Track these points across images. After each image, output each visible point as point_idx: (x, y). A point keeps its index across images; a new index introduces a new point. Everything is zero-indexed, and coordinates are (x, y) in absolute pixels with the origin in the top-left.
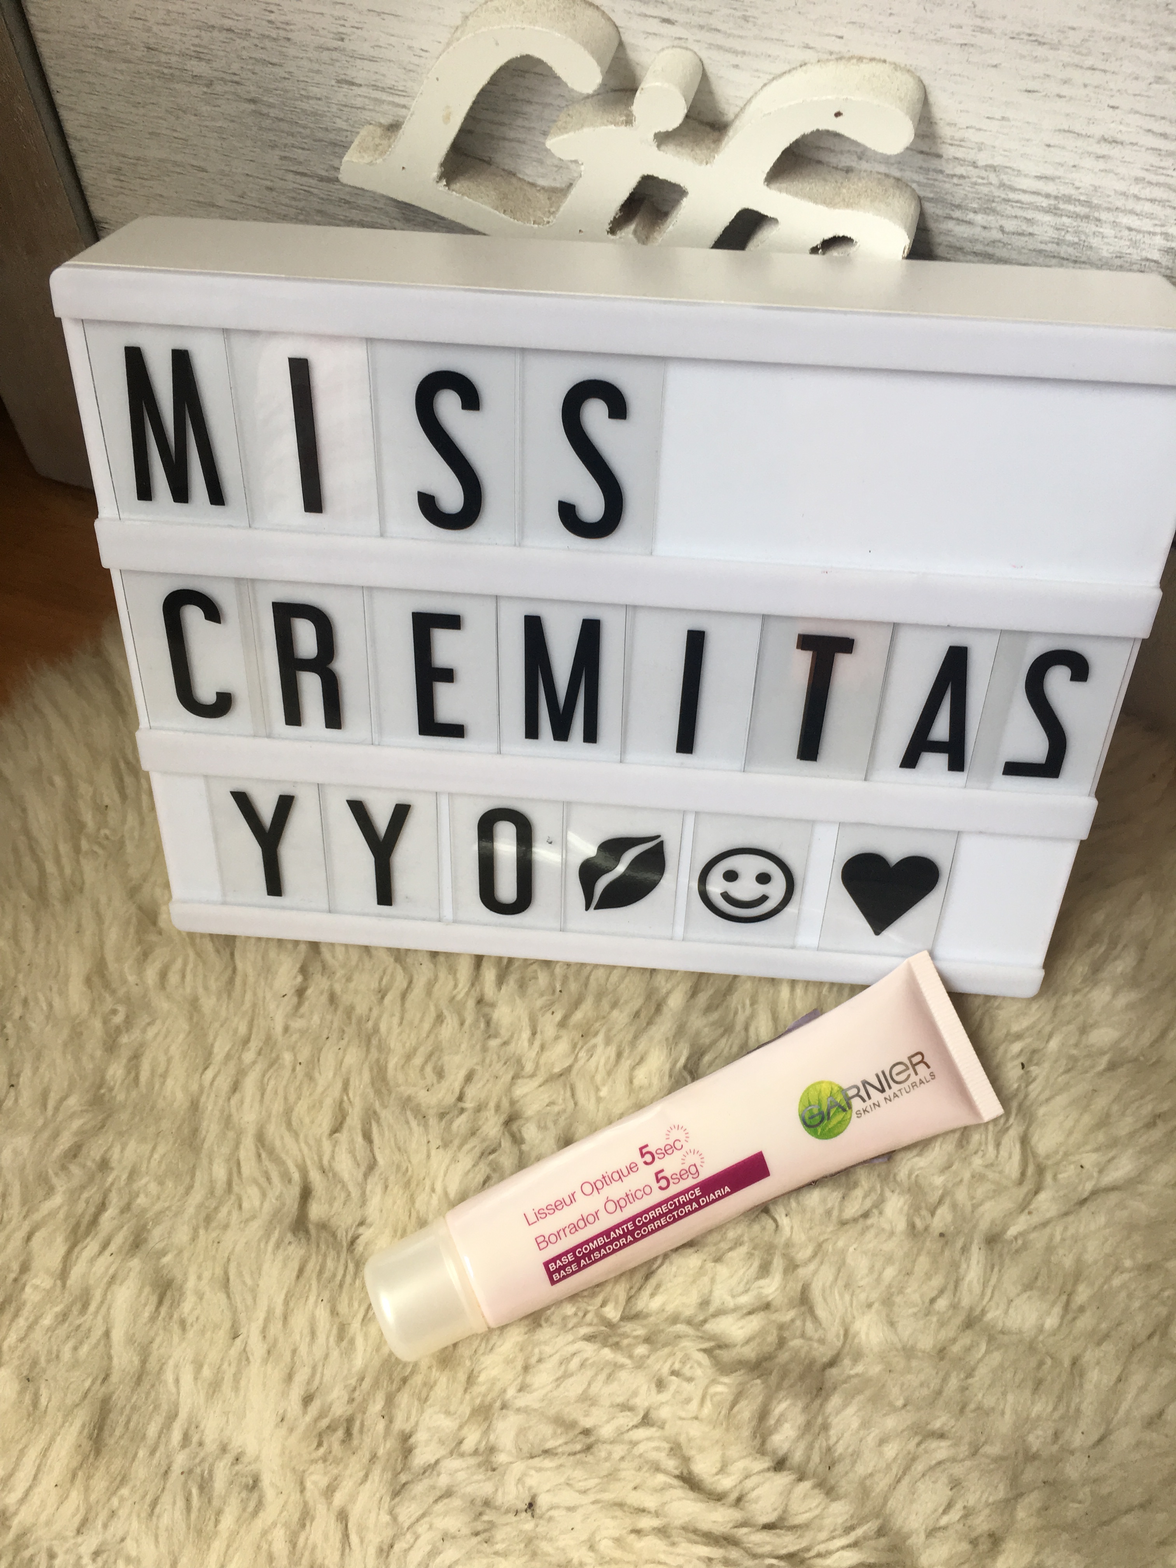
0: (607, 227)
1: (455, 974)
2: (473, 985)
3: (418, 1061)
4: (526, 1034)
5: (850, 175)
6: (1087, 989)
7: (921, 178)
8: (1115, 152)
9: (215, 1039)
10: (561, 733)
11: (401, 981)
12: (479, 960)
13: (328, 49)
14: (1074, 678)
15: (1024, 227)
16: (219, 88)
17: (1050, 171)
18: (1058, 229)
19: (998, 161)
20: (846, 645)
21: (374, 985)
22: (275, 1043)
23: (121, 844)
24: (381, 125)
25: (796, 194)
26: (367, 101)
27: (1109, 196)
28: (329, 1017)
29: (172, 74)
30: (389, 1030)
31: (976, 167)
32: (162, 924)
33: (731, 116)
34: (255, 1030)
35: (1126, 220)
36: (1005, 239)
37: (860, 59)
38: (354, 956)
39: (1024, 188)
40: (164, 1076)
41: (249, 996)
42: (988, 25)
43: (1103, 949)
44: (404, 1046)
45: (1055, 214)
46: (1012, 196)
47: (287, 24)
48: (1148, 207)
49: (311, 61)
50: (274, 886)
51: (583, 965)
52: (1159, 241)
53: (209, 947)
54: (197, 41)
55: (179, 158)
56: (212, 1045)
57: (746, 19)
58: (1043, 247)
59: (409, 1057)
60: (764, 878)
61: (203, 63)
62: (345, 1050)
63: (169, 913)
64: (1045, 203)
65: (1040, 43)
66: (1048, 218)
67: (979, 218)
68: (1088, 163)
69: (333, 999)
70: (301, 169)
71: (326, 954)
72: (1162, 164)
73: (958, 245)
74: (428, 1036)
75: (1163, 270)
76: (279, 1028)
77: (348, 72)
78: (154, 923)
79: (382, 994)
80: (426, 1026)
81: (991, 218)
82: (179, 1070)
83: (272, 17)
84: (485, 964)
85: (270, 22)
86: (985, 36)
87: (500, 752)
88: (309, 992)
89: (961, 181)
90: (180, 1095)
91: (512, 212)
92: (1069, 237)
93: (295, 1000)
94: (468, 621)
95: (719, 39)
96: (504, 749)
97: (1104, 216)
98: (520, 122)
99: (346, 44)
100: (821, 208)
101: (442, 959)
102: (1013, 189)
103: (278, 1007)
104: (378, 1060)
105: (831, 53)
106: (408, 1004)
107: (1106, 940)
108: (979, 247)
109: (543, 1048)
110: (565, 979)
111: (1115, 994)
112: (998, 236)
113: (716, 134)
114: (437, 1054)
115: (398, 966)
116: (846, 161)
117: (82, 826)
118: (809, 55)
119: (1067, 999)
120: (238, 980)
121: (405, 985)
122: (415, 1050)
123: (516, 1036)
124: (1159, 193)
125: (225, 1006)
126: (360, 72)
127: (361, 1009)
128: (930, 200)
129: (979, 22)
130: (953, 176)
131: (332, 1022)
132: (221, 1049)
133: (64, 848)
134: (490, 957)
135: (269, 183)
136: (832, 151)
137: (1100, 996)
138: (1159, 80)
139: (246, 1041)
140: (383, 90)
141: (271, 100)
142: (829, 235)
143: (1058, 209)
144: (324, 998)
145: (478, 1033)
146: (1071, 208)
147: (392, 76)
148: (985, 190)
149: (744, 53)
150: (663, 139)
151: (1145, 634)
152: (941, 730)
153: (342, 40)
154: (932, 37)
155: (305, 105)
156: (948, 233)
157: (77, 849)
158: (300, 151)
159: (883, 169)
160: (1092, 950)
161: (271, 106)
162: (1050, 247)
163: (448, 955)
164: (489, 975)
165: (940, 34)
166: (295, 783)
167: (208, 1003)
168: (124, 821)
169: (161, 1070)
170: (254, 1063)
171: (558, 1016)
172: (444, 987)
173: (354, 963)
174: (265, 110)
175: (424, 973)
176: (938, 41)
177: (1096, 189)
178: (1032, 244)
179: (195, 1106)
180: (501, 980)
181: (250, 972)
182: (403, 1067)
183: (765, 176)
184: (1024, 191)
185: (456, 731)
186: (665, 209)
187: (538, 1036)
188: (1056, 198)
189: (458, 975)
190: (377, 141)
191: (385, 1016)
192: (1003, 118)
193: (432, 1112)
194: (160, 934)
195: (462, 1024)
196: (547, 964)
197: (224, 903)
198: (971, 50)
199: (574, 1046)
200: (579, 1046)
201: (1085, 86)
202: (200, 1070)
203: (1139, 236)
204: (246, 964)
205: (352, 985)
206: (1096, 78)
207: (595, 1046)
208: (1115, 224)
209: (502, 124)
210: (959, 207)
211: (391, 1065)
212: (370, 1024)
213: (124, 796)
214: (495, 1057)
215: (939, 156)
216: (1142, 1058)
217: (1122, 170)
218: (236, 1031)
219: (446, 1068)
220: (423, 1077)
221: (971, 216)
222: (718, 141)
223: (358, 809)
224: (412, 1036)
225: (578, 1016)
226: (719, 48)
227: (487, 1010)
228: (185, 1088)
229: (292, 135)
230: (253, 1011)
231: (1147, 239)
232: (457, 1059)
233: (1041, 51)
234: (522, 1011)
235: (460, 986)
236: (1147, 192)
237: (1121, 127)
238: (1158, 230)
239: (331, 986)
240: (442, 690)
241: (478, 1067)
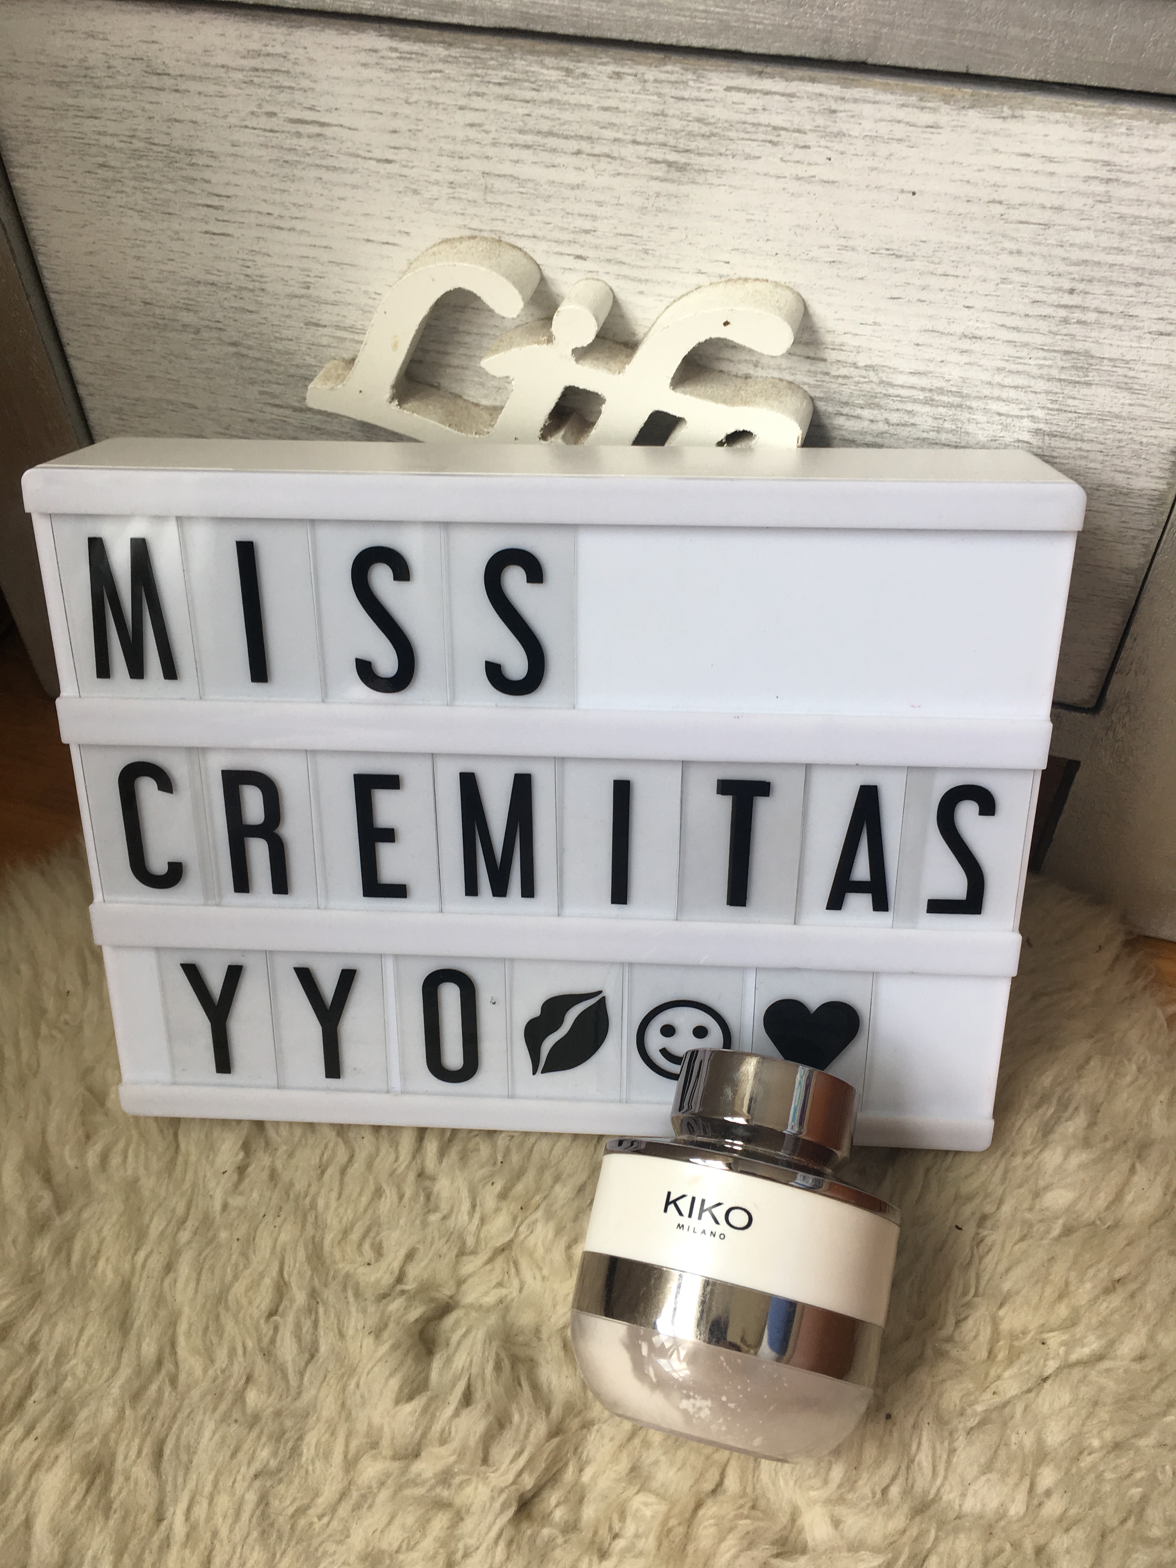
0: (538, 434)
1: (397, 1147)
2: (414, 1157)
3: (355, 1236)
4: (466, 1206)
5: (749, 380)
6: (1037, 1151)
7: (811, 381)
8: (976, 346)
9: (151, 1220)
10: (500, 889)
11: (342, 1156)
12: (422, 1133)
13: (296, 296)
14: (983, 812)
15: (906, 418)
16: (205, 334)
17: (922, 368)
18: (936, 418)
19: (875, 361)
20: (763, 788)
21: (315, 1161)
22: (213, 1222)
23: (80, 1028)
24: (344, 360)
25: (699, 396)
26: (331, 340)
27: (976, 386)
28: (268, 1194)
29: (166, 325)
30: (327, 1206)
31: (857, 368)
32: (109, 1104)
33: (640, 335)
34: (193, 1210)
35: (995, 406)
36: (892, 430)
37: (746, 280)
38: (298, 1132)
39: (901, 383)
40: (96, 1258)
41: (189, 1177)
42: (850, 243)
43: (1052, 1110)
44: (340, 1222)
45: (932, 405)
46: (891, 391)
47: (262, 277)
48: (1013, 394)
49: (283, 307)
50: (224, 1063)
51: (527, 1134)
52: (1026, 423)
53: (153, 1127)
54: (185, 295)
55: (171, 397)
56: (148, 1227)
57: (646, 252)
58: (925, 435)
59: (346, 1233)
60: (700, 1032)
61: (192, 314)
62: (280, 1227)
63: (117, 1095)
64: (921, 396)
65: (898, 256)
66: (926, 409)
67: (866, 413)
68: (955, 357)
69: (273, 1175)
70: (277, 402)
71: (271, 1132)
72: (1018, 355)
73: (850, 437)
74: (365, 1211)
75: (1035, 450)
76: (218, 1206)
77: (314, 315)
78: (102, 1104)
79: (322, 1169)
80: (364, 1200)
81: (876, 412)
82: (111, 1251)
83: (249, 271)
84: (427, 1136)
85: (247, 275)
86: (850, 253)
87: (441, 911)
88: (250, 1169)
89: (846, 381)
90: (110, 1275)
91: (458, 426)
92: (948, 425)
93: (235, 1177)
94: (408, 782)
95: (625, 270)
96: (446, 908)
97: (974, 404)
98: (462, 351)
99: (311, 291)
100: (721, 407)
101: (384, 1132)
102: (892, 385)
103: (218, 1183)
104: (313, 1237)
105: (721, 276)
106: (347, 1178)
107: (1054, 1101)
108: (869, 439)
109: (483, 1221)
110: (507, 1152)
111: (1066, 1156)
112: (885, 427)
113: (629, 351)
114: (375, 1229)
115: (340, 1141)
116: (744, 369)
117: (43, 1012)
118: (702, 280)
119: (1018, 1161)
120: (180, 1159)
121: (345, 1159)
122: (353, 1225)
123: (455, 1210)
124: (1021, 381)
125: (164, 1188)
126: (325, 315)
127: (300, 1186)
128: (821, 399)
129: (843, 242)
130: (838, 377)
131: (270, 1199)
132: (156, 1227)
133: (24, 1033)
134: (432, 1129)
135: (250, 416)
136: (731, 361)
137: (1052, 1157)
138: (1004, 280)
139: (183, 1221)
140: (345, 329)
141: (250, 343)
142: (731, 430)
143: (932, 400)
144: (265, 1175)
145: (418, 1207)
146: (945, 399)
147: (352, 317)
148: (867, 387)
149: (647, 280)
150: (580, 354)
151: (1044, 766)
152: (862, 871)
153: (308, 288)
154: (804, 257)
155: (279, 346)
156: (840, 428)
157: (36, 1034)
158: (275, 386)
159: (776, 374)
160: (1041, 1111)
161: (250, 348)
162: (932, 435)
163: (391, 1129)
164: (431, 1147)
165: (811, 254)
166: (244, 952)
167: (147, 1184)
168: (84, 1007)
169: (93, 1251)
170: (189, 1242)
171: (498, 1187)
172: (384, 1162)
173: (296, 1139)
174: (244, 351)
175: (365, 1145)
176: (812, 260)
177: (964, 380)
178: (916, 433)
179: (126, 1288)
180: (442, 1153)
181: (193, 1150)
182: (339, 1242)
183: (669, 381)
184: (902, 387)
185: (399, 891)
186: (592, 420)
187: (478, 1209)
188: (931, 390)
189: (400, 1148)
190: (340, 372)
191: (323, 1191)
192: (875, 323)
193: (369, 1295)
194: (106, 1115)
195: (401, 1197)
196: (491, 1134)
197: (174, 1083)
198: (839, 266)
199: (515, 1219)
200: (519, 1219)
201: (942, 290)
202: (132, 1251)
203: (1009, 420)
204: (189, 1144)
205: (294, 1161)
206: (950, 283)
207: (535, 1222)
208: (986, 411)
209: (447, 354)
210: (846, 404)
211: (327, 1243)
212: (308, 1200)
213: (85, 982)
214: (436, 1234)
215: (824, 360)
216: (1098, 1222)
217: (984, 362)
218: (173, 1211)
219: (385, 1245)
220: (361, 1253)
221: (859, 411)
222: (630, 356)
223: (305, 976)
224: (349, 1211)
225: (519, 1188)
226: (626, 277)
227: (427, 1183)
228: (116, 1270)
229: (268, 372)
230: (193, 1190)
231: (1016, 422)
232: (396, 1235)
233: (899, 263)
234: (462, 1185)
235: (402, 1158)
236: (1009, 380)
237: (978, 324)
238: (1025, 413)
239: (273, 1162)
240: (384, 850)
241: (418, 1246)
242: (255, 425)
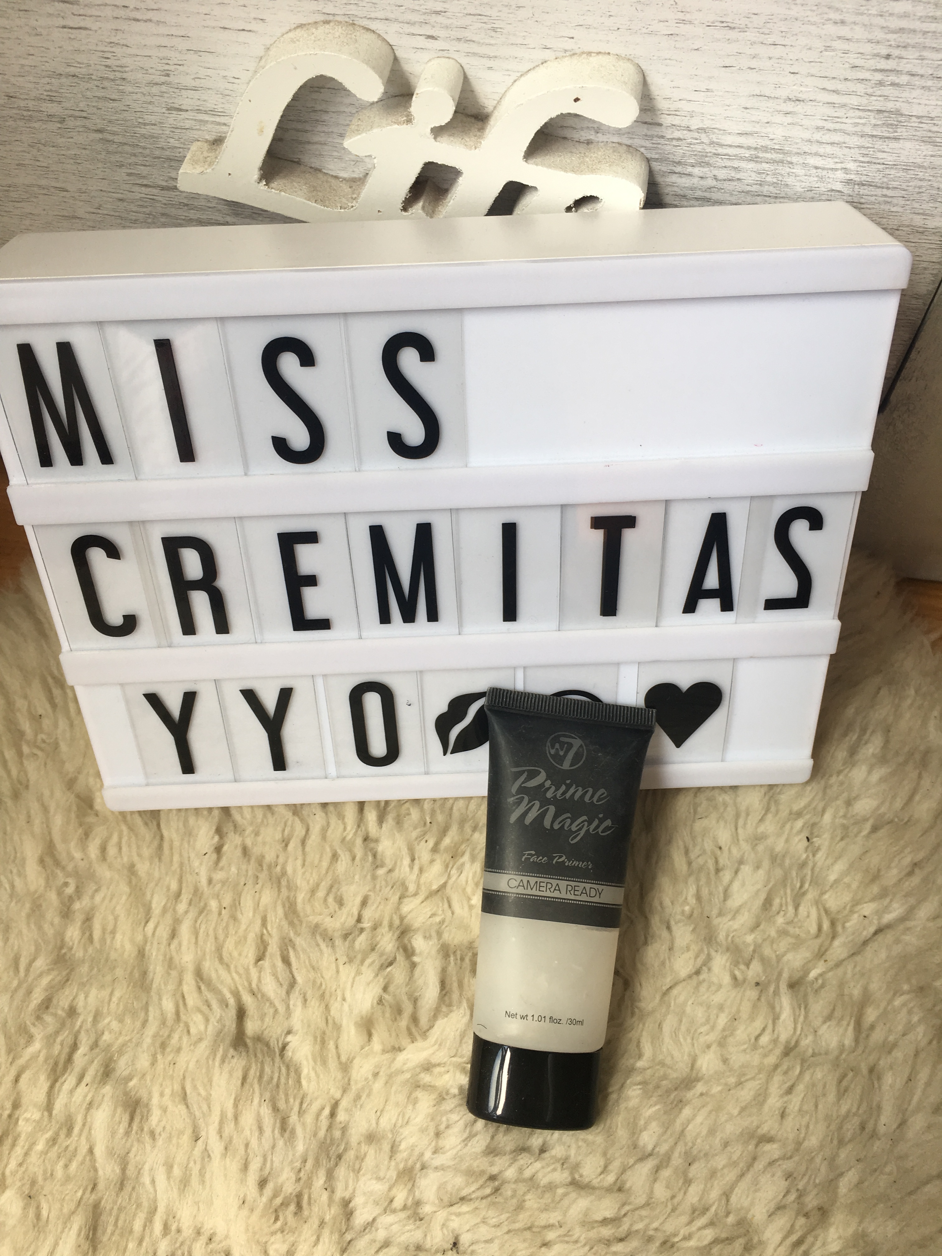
0: (400, 206)
1: (343, 819)
2: (359, 826)
3: (321, 894)
4: (407, 861)
5: (591, 146)
6: (848, 770)
7: (648, 144)
8: (799, 108)
9: (152, 895)
10: (409, 616)
11: (300, 830)
12: (361, 805)
13: (157, 84)
14: (811, 528)
15: (733, 174)
16: (71, 123)
17: (749, 128)
18: (759, 173)
19: (707, 124)
20: (630, 521)
21: (278, 836)
22: (202, 893)
23: (56, 746)
24: (207, 141)
25: (549, 166)
26: (193, 123)
27: (797, 143)
28: (244, 867)
29: (30, 116)
30: (295, 871)
31: (690, 131)
32: (97, 806)
33: (490, 108)
34: (184, 885)
35: (812, 161)
36: (719, 185)
37: (589, 53)
38: (259, 814)
39: (730, 143)
40: (113, 932)
41: (176, 858)
42: (688, 17)
43: (855, 737)
44: (308, 883)
45: (757, 162)
46: (720, 150)
47: (121, 67)
48: (829, 149)
49: (144, 95)
50: (188, 766)
51: (446, 799)
52: (840, 175)
53: (138, 821)
54: (48, 87)
55: (43, 182)
56: (150, 902)
57: (494, 30)
58: (749, 188)
59: (313, 892)
61: (55, 104)
62: (260, 893)
63: (102, 798)
64: (747, 154)
65: (731, 28)
66: (751, 165)
67: (697, 171)
68: (779, 118)
69: (245, 851)
70: (145, 182)
71: (237, 816)
72: (836, 115)
73: (682, 193)
74: (327, 873)
75: (845, 198)
76: (204, 881)
77: (176, 101)
78: (91, 807)
79: (285, 842)
80: (325, 864)
81: (706, 169)
82: (125, 925)
83: (109, 62)
84: (367, 808)
85: (106, 66)
86: (687, 26)
87: (361, 638)
88: (225, 848)
89: (680, 143)
90: (128, 946)
91: (322, 201)
92: (769, 179)
93: (214, 856)
94: (324, 535)
95: (474, 48)
96: (364, 634)
97: (794, 159)
98: (320, 128)
99: (170, 79)
100: (571, 175)
101: (331, 808)
102: (721, 145)
103: (201, 864)
104: (288, 898)
105: (566, 51)
106: (307, 849)
107: (858, 730)
108: (699, 194)
109: (421, 870)
110: (433, 813)
111: (870, 772)
112: (714, 183)
113: (480, 123)
114: (336, 886)
115: (296, 819)
116: (585, 135)
117: (22, 734)
118: (548, 54)
119: (833, 780)
120: (166, 846)
121: (303, 833)
122: (318, 885)
123: (398, 863)
124: (837, 138)
125: (157, 869)
126: (186, 100)
127: (269, 857)
128: (656, 160)
129: (681, 16)
130: (672, 139)
131: (247, 871)
132: (158, 902)
133: (9, 754)
134: (370, 802)
135: (120, 196)
136: (574, 128)
137: (859, 774)
138: (827, 48)
139: (178, 895)
140: (206, 112)
141: (114, 129)
142: (578, 197)
143: (758, 157)
144: (239, 852)
145: (368, 865)
146: (768, 156)
147: (212, 101)
148: (699, 148)
149: (496, 57)
150: (438, 132)
151: (864, 486)
152: (712, 581)
153: (168, 75)
154: (644, 30)
155: (143, 131)
156: (673, 185)
157: (20, 754)
158: (142, 168)
159: (616, 139)
160: (847, 738)
161: (114, 134)
162: (755, 188)
163: (336, 805)
164: (371, 816)
165: (651, 28)
166: (195, 682)
167: (142, 868)
168: (56, 725)
169: (110, 928)
170: (186, 912)
171: (431, 844)
172: (335, 832)
173: (259, 820)
174: (110, 137)
175: (317, 821)
176: (651, 33)
177: (786, 138)
178: (739, 187)
179: (141, 954)
180: (381, 820)
181: (175, 836)
182: (309, 900)
183: (523, 154)
184: (730, 146)
186: (445, 187)
187: (416, 862)
188: (756, 149)
189: (346, 820)
190: (206, 154)
191: (290, 860)
192: (708, 90)
193: (337, 935)
194: (97, 815)
195: (354, 859)
196: (417, 802)
197: (147, 785)
198: (677, 38)
199: (447, 866)
200: (450, 866)
201: (770, 58)
202: (143, 924)
203: (825, 173)
204: (171, 832)
205: (260, 839)
206: (778, 51)
207: (463, 865)
208: (805, 165)
209: (306, 131)
210: (679, 163)
211: (300, 900)
212: (279, 868)
213: (54, 706)
214: (383, 883)
215: (660, 125)
216: (896, 820)
217: (806, 122)
218: (168, 889)
219: (345, 898)
220: (327, 907)
221: (689, 169)
222: (482, 129)
223: (250, 696)
224: (314, 875)
225: (447, 841)
226: (474, 54)
227: (372, 845)
228: (132, 940)
229: (135, 155)
230: (181, 869)
231: (831, 174)
232: (353, 888)
233: (733, 34)
234: (401, 842)
235: (349, 828)
236: (827, 138)
237: (802, 89)
238: (839, 166)
239: (243, 841)
240: (308, 593)
241: (371, 893)
242: (125, 204)
